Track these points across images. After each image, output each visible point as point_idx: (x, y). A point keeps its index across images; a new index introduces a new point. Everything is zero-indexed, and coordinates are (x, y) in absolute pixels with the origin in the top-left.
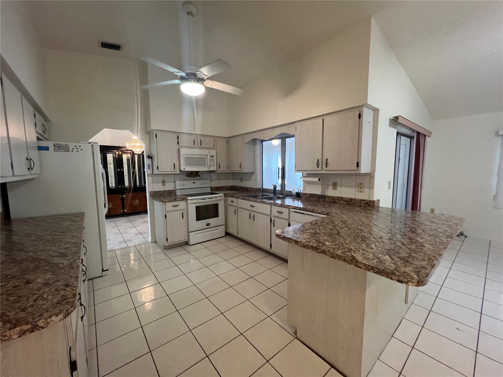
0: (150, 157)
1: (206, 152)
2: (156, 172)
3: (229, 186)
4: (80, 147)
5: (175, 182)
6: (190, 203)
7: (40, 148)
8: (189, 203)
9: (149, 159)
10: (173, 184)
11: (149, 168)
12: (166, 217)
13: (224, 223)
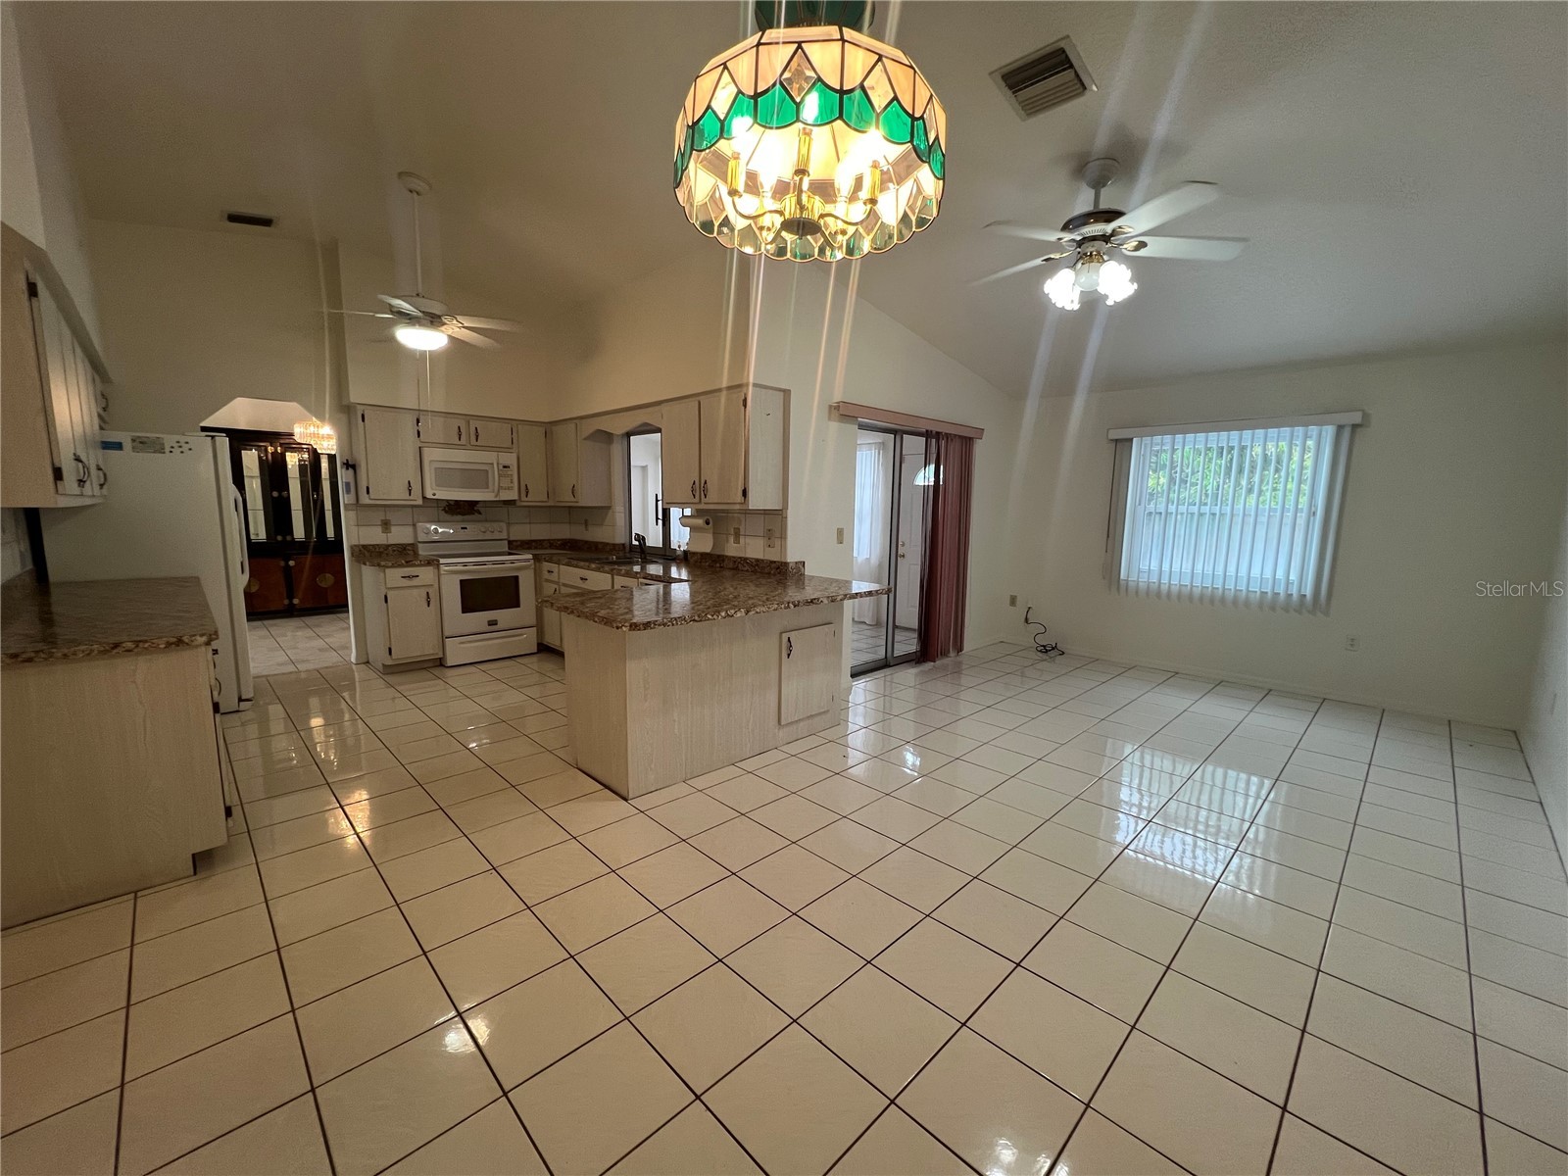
0: (348, 465)
1: (490, 457)
2: (365, 500)
3: (558, 540)
4: (187, 443)
5: (414, 525)
6: (445, 571)
7: (107, 446)
8: (442, 572)
9: (347, 469)
10: (410, 529)
11: (348, 491)
12: (386, 601)
13: (533, 621)
